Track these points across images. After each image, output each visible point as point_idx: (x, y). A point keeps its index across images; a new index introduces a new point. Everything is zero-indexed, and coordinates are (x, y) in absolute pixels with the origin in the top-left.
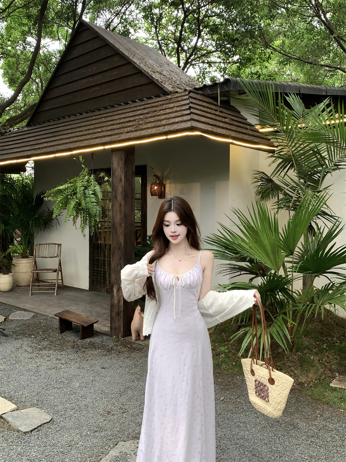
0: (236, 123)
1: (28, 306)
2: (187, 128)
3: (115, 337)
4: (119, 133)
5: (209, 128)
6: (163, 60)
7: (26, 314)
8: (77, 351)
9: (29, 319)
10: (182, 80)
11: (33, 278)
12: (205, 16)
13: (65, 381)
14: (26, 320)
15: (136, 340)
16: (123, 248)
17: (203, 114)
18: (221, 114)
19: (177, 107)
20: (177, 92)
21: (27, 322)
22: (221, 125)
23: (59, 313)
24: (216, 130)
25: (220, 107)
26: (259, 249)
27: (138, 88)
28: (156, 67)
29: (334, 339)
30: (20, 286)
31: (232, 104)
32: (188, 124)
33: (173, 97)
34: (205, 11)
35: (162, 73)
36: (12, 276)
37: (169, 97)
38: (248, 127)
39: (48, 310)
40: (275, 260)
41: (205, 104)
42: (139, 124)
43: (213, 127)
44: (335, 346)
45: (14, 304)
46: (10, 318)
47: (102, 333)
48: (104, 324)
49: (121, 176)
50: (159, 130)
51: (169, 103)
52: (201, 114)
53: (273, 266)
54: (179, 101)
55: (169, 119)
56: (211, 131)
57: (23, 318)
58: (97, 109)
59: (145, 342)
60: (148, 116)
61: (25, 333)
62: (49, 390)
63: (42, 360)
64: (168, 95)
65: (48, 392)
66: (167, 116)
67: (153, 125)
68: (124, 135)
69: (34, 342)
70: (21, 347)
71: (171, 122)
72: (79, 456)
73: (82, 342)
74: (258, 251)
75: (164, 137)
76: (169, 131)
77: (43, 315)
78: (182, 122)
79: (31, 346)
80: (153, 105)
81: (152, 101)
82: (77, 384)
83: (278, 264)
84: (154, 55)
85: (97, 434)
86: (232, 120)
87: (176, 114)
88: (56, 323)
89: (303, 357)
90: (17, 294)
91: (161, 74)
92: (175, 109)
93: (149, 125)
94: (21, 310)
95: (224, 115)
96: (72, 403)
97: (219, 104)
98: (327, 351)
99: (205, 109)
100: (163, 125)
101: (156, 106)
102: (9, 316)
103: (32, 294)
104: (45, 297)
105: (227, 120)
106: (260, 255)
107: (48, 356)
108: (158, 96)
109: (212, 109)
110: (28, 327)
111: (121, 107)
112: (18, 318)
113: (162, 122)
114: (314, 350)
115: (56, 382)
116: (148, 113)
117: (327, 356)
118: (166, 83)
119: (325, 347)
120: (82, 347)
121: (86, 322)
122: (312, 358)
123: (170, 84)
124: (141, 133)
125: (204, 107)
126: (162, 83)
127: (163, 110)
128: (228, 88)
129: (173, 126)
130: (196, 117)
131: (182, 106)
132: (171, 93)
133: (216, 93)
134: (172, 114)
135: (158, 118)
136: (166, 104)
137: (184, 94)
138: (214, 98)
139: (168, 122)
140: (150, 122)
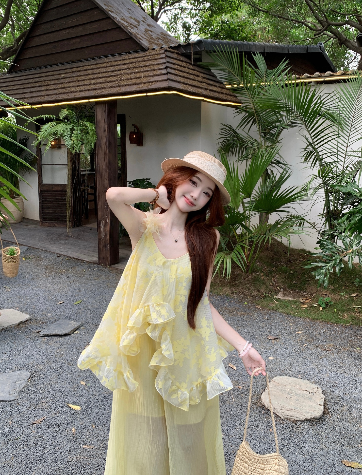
0: (207, 81)
1: (21, 241)
2: (165, 87)
3: (102, 265)
5: (184, 87)
18: (193, 72)
19: (155, 65)
20: (154, 49)
22: (194, 83)
24: (190, 89)
25: (193, 64)
27: (118, 43)
32: (165, 84)
33: (151, 54)
37: (147, 53)
38: (217, 84)
39: (40, 244)
40: (235, 199)
42: (121, 80)
48: (93, 255)
49: (104, 127)
51: (148, 60)
52: (176, 73)
54: (157, 59)
55: (148, 77)
56: (185, 90)
60: (128, 72)
67: (133, 81)
77: (37, 248)
80: (133, 60)
81: (131, 56)
83: (237, 204)
86: (204, 78)
87: (154, 73)
92: (152, 67)
93: (130, 82)
95: (196, 73)
99: (180, 68)
100: (143, 83)
101: (135, 63)
105: (199, 79)
108: (136, 52)
111: (102, 61)
113: (141, 79)
116: (128, 69)
118: (144, 39)
123: (147, 40)
124: (123, 90)
125: (179, 65)
126: (140, 39)
127: (142, 67)
128: (200, 48)
129: (152, 85)
130: (173, 77)
131: (159, 64)
132: (148, 50)
133: (190, 52)
134: (150, 72)
135: (137, 75)
136: (145, 61)
137: (161, 52)
138: (188, 56)
139: (147, 80)
140: (131, 79)
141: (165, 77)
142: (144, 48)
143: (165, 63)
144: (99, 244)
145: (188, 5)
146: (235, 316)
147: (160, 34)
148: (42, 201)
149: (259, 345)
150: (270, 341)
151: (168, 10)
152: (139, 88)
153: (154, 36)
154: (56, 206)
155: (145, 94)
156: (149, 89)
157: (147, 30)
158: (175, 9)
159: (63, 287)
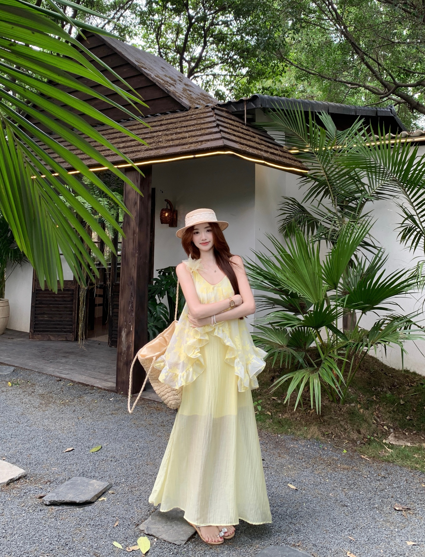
2: (219, 146)
9: (8, 374)
14: (5, 375)
16: (135, 283)
17: (231, 132)
20: (197, 108)
21: (7, 377)
24: (248, 149)
32: (220, 143)
33: (194, 113)
37: (189, 113)
38: (278, 148)
40: (315, 291)
43: (245, 146)
49: (135, 199)
56: (244, 151)
57: (1, 374)
60: (168, 133)
64: (187, 110)
67: (176, 142)
74: (297, 282)
80: (171, 121)
81: (167, 117)
86: (261, 140)
93: (172, 143)
97: (246, 122)
101: (175, 123)
105: (256, 140)
108: (174, 112)
113: (187, 139)
116: (166, 130)
124: (163, 152)
125: (232, 125)
126: (179, 97)
127: (184, 127)
128: (256, 105)
129: (201, 144)
130: (227, 136)
131: (207, 123)
132: (190, 109)
133: (243, 110)
134: (196, 132)
135: (180, 136)
136: (188, 121)
137: (207, 110)
138: (240, 116)
139: (194, 139)
140: (172, 140)
141: (218, 136)
142: (184, 108)
143: (214, 121)
144: (118, 360)
145: (222, 71)
146: (336, 472)
147: (199, 95)
148: (36, 304)
149: (383, 520)
150: (399, 513)
151: (198, 77)
152: (185, 148)
153: (194, 96)
154: (53, 311)
155: (192, 156)
156: (198, 149)
157: (185, 90)
158: (207, 75)
159: (69, 425)
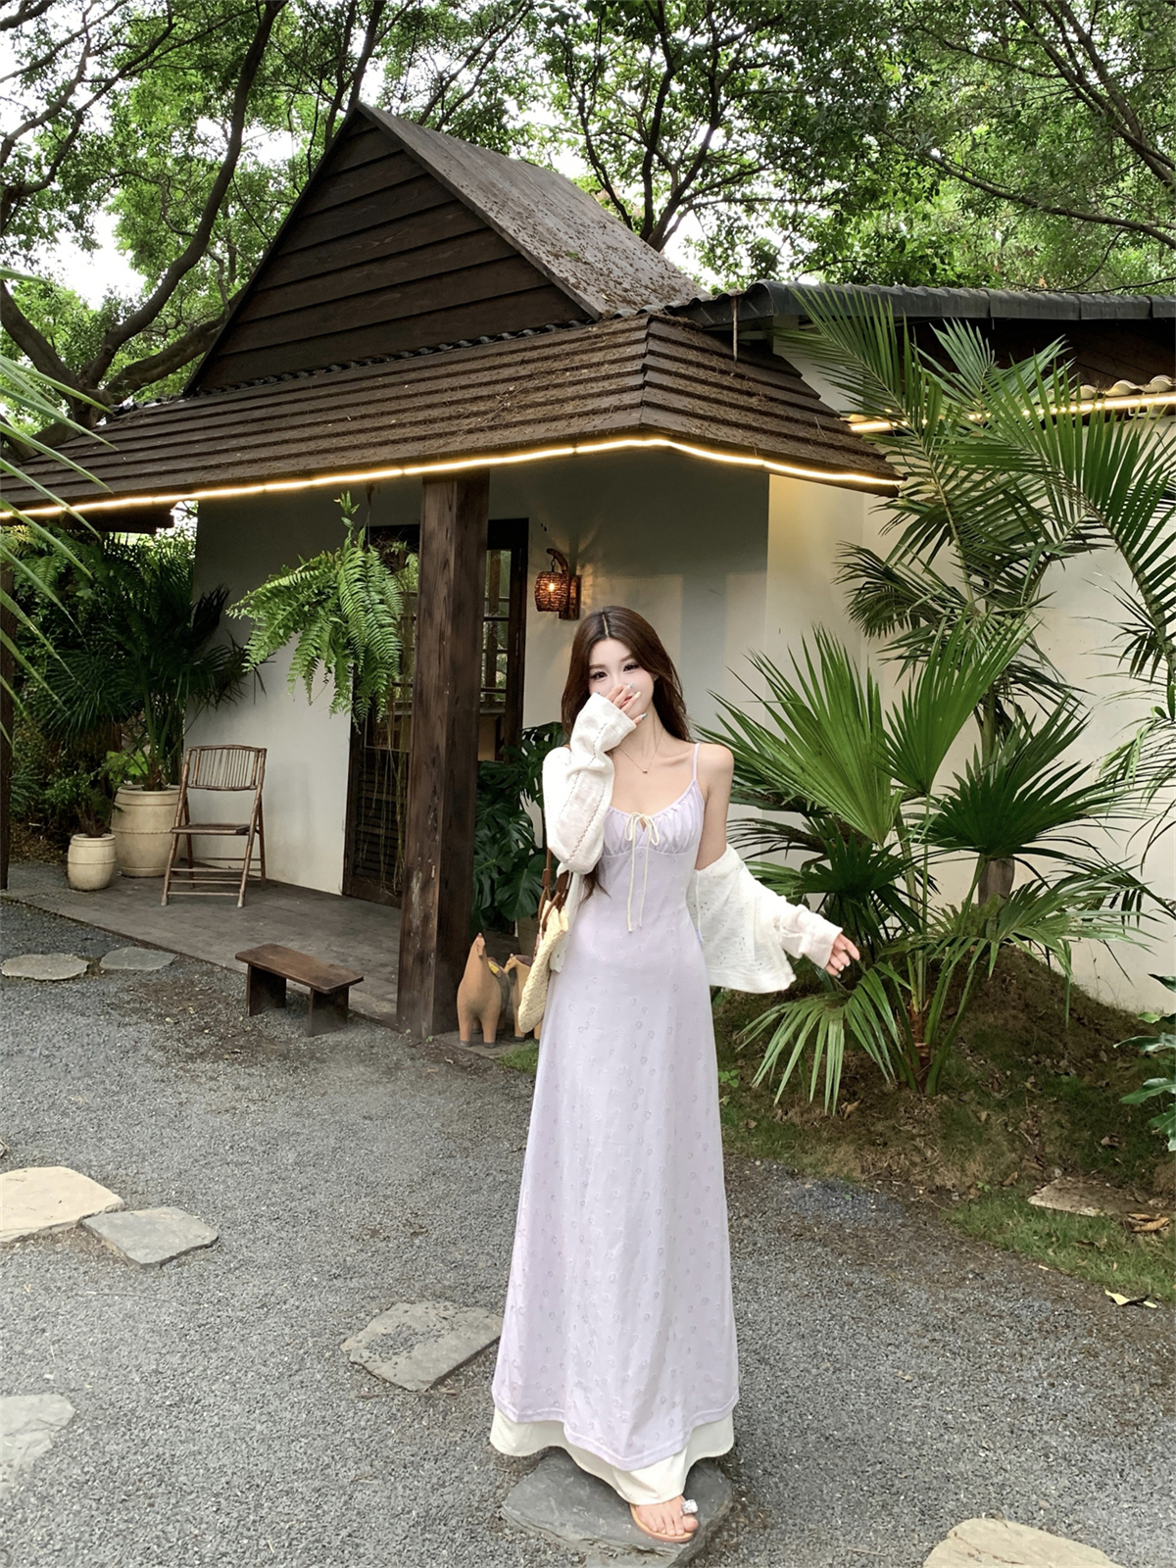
0: (780, 410)
1: (155, 935)
2: (630, 427)
3: (408, 1031)
4: (446, 434)
5: (693, 427)
6: (590, 215)
7: (151, 956)
8: (297, 1068)
9: (158, 971)
10: (640, 275)
11: (175, 850)
12: (735, 64)
13: (258, 1147)
14: (150, 973)
15: (471, 1044)
16: (443, 762)
17: (680, 384)
18: (737, 384)
19: (613, 362)
20: (618, 316)
21: (154, 978)
22: (733, 415)
23: (251, 952)
24: (714, 431)
25: (739, 360)
26: (827, 775)
27: (512, 300)
28: (565, 237)
29: (1061, 1064)
30: (134, 877)
31: (776, 351)
32: (633, 418)
33: (606, 331)
34: (735, 51)
35: (580, 256)
36: (112, 842)
37: (595, 330)
38: (817, 419)
39: (214, 949)
40: (873, 803)
41: (692, 355)
42: (503, 410)
43: (706, 424)
44: (1060, 1083)
45: (113, 928)
46: (102, 965)
47: (372, 1020)
48: (380, 992)
49: (446, 553)
50: (556, 430)
51: (593, 350)
52: (675, 386)
53: (868, 824)
54: (620, 345)
55: (584, 397)
56: (699, 436)
57: (140, 968)
58: (389, 355)
59: (498, 1050)
60: (530, 384)
61: (147, 1011)
62: (213, 1168)
63: (193, 1088)
64: (593, 322)
65: (208, 1172)
66: (580, 389)
67: (540, 412)
68: (459, 439)
69: (171, 1037)
70: (136, 1049)
71: (590, 408)
72: (287, 1330)
73: (312, 1043)
74: (825, 780)
75: (568, 451)
76: (580, 433)
77: (202, 961)
78: (617, 409)
79: (163, 1048)
80: (548, 352)
81: (546, 339)
82: (291, 1157)
83: (880, 822)
84: (563, 200)
85: (338, 1283)
86: (772, 399)
87: (606, 385)
88: (240, 987)
89: (956, 1109)
90: (125, 900)
91: (578, 260)
92: (606, 369)
93: (530, 414)
94: (135, 945)
95: (746, 385)
96: (273, 1205)
97: (735, 354)
98: (1033, 1098)
99: (692, 371)
100: (566, 415)
101: (556, 357)
102: (99, 959)
103: (170, 900)
104: (206, 911)
105: (754, 402)
106: (831, 791)
107: (212, 1078)
108: (565, 326)
109: (713, 369)
110: (156, 991)
111: (458, 354)
112: (126, 967)
113: (565, 405)
114: (996, 1094)
115: (231, 1147)
116: (530, 377)
117: (1034, 1115)
118: (591, 289)
119: (1028, 1085)
120: (311, 1058)
121: (327, 981)
122: (984, 1116)
123: (603, 291)
126: (578, 288)
128: (760, 309)
129: (593, 420)
130: (660, 397)
132: (600, 319)
133: (729, 322)
135: (554, 394)
137: (638, 323)
138: (723, 336)
139: (579, 406)
142: (588, 316)
143: (643, 356)
144: (403, 950)
